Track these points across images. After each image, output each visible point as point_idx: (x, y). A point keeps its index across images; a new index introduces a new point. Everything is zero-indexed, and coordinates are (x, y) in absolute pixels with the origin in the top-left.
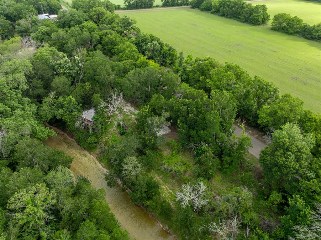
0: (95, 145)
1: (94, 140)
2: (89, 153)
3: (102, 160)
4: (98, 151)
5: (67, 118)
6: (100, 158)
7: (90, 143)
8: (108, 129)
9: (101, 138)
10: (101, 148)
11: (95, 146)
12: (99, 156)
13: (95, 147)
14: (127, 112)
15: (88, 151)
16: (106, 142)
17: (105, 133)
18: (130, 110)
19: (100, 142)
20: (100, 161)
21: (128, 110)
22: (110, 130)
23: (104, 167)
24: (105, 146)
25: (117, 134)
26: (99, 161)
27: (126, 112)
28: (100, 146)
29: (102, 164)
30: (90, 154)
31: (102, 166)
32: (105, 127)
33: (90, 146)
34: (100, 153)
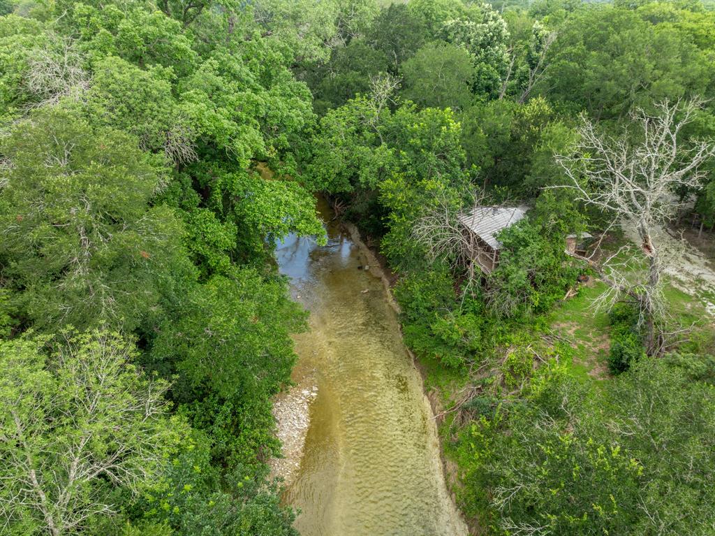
0: (462, 359)
1: (465, 335)
2: (425, 385)
3: (458, 444)
4: (462, 393)
5: (394, 190)
6: (454, 431)
7: (441, 342)
8: (553, 320)
9: (501, 343)
10: (484, 385)
11: (460, 366)
12: (456, 419)
13: (455, 371)
14: (681, 283)
15: (422, 374)
16: (517, 372)
17: (533, 331)
18: (701, 281)
19: (492, 357)
20: (449, 448)
21: (688, 274)
22: (563, 325)
23: (450, 490)
24: (503, 384)
25: (593, 358)
26: (441, 443)
27: (675, 279)
28: (479, 376)
29: (451, 466)
30: (426, 392)
31: (447, 476)
32: (542, 302)
33: (438, 352)
34: (465, 409)
